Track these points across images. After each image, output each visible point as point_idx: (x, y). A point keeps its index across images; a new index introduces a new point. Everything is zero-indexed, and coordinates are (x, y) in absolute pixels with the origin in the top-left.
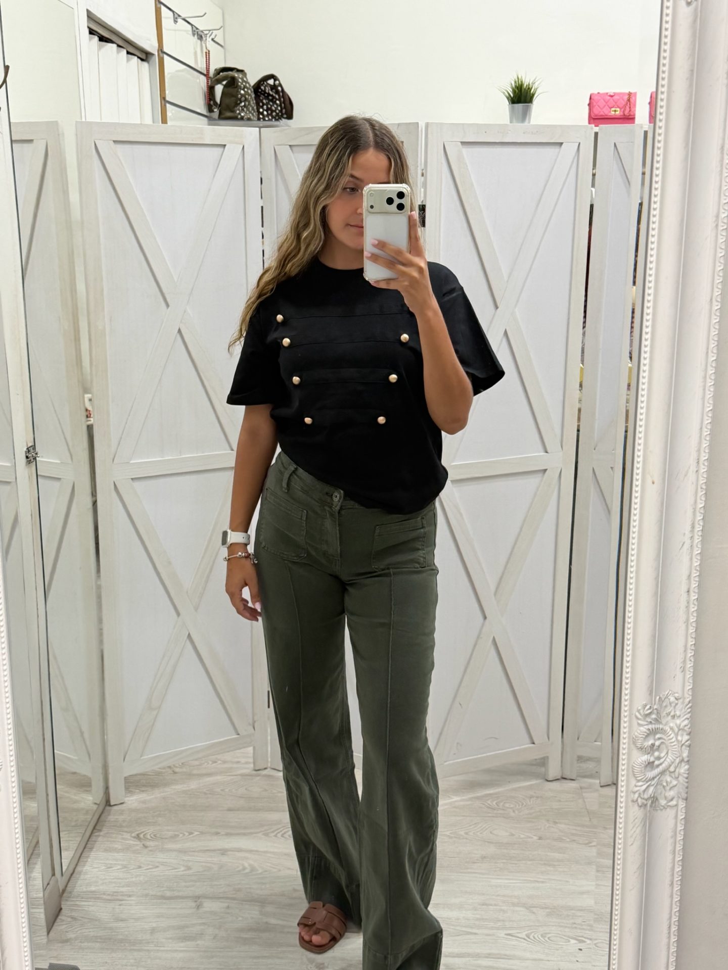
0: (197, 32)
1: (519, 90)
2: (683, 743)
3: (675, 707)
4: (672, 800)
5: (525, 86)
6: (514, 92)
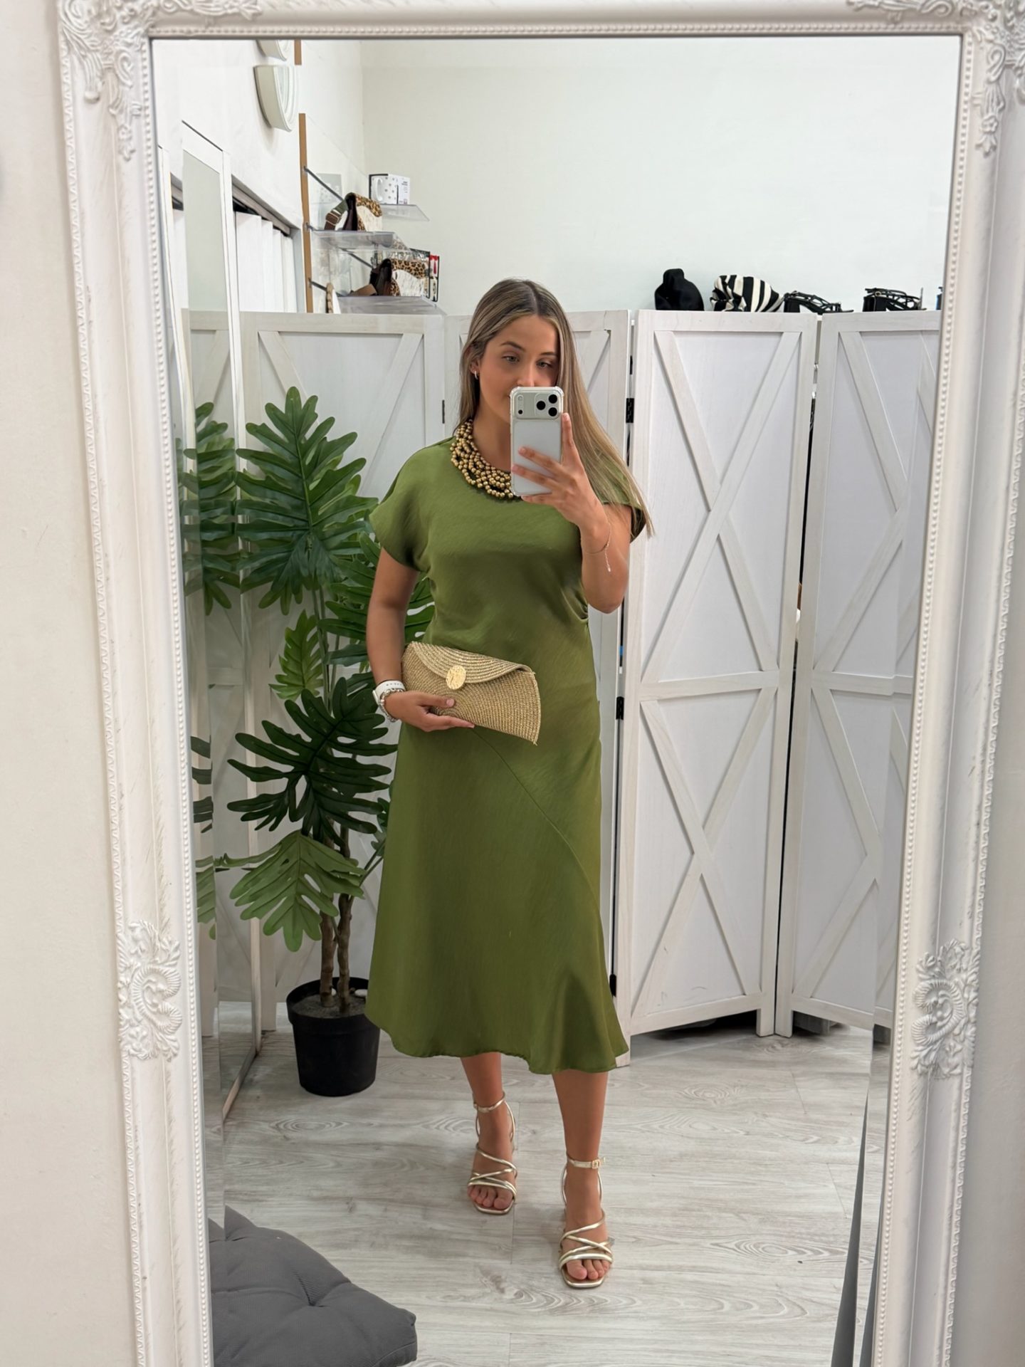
2: (970, 1000)
3: (961, 959)
4: (955, 1067)
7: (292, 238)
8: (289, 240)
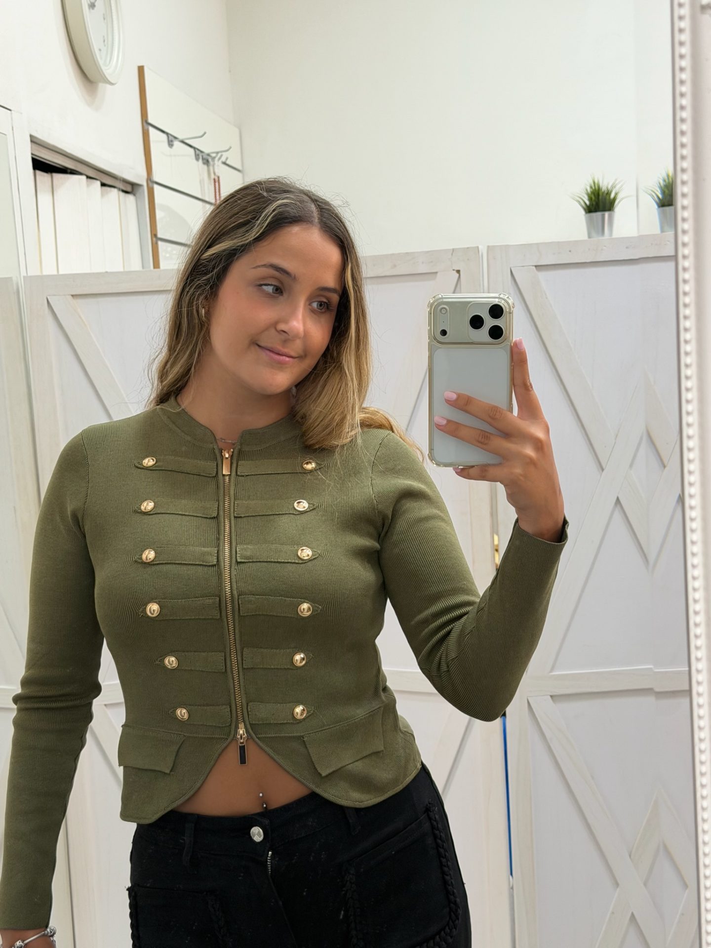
0: (202, 156)
1: (596, 194)
5: (603, 190)
6: (590, 199)
7: (134, 195)
8: (131, 198)
